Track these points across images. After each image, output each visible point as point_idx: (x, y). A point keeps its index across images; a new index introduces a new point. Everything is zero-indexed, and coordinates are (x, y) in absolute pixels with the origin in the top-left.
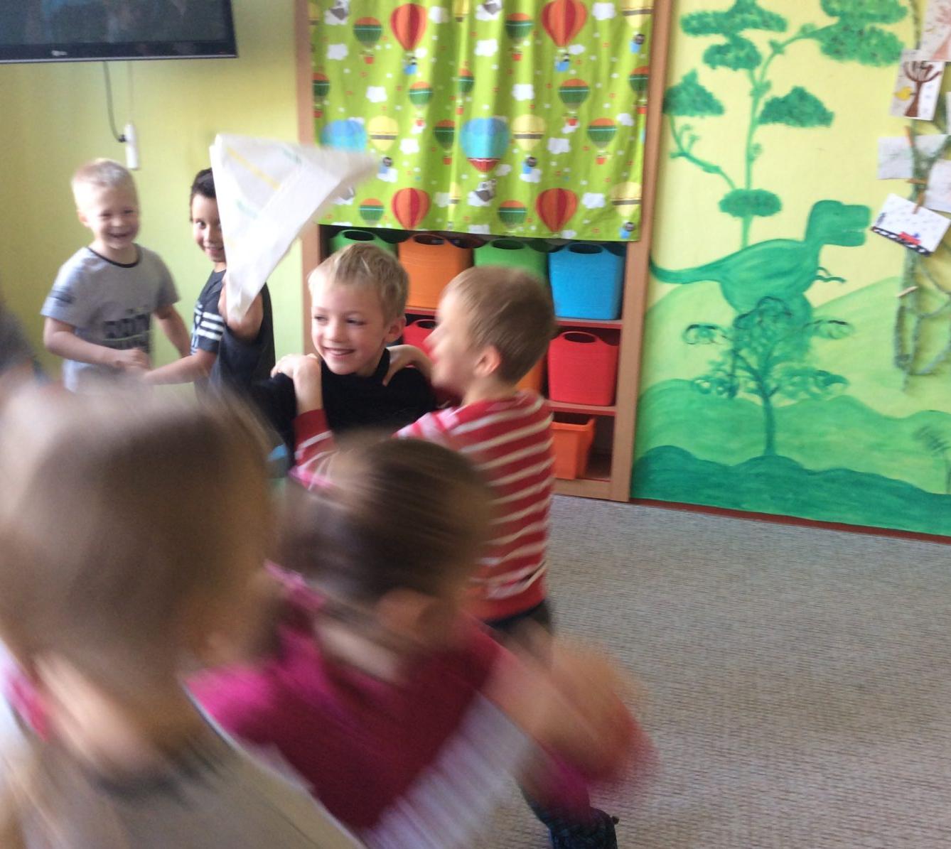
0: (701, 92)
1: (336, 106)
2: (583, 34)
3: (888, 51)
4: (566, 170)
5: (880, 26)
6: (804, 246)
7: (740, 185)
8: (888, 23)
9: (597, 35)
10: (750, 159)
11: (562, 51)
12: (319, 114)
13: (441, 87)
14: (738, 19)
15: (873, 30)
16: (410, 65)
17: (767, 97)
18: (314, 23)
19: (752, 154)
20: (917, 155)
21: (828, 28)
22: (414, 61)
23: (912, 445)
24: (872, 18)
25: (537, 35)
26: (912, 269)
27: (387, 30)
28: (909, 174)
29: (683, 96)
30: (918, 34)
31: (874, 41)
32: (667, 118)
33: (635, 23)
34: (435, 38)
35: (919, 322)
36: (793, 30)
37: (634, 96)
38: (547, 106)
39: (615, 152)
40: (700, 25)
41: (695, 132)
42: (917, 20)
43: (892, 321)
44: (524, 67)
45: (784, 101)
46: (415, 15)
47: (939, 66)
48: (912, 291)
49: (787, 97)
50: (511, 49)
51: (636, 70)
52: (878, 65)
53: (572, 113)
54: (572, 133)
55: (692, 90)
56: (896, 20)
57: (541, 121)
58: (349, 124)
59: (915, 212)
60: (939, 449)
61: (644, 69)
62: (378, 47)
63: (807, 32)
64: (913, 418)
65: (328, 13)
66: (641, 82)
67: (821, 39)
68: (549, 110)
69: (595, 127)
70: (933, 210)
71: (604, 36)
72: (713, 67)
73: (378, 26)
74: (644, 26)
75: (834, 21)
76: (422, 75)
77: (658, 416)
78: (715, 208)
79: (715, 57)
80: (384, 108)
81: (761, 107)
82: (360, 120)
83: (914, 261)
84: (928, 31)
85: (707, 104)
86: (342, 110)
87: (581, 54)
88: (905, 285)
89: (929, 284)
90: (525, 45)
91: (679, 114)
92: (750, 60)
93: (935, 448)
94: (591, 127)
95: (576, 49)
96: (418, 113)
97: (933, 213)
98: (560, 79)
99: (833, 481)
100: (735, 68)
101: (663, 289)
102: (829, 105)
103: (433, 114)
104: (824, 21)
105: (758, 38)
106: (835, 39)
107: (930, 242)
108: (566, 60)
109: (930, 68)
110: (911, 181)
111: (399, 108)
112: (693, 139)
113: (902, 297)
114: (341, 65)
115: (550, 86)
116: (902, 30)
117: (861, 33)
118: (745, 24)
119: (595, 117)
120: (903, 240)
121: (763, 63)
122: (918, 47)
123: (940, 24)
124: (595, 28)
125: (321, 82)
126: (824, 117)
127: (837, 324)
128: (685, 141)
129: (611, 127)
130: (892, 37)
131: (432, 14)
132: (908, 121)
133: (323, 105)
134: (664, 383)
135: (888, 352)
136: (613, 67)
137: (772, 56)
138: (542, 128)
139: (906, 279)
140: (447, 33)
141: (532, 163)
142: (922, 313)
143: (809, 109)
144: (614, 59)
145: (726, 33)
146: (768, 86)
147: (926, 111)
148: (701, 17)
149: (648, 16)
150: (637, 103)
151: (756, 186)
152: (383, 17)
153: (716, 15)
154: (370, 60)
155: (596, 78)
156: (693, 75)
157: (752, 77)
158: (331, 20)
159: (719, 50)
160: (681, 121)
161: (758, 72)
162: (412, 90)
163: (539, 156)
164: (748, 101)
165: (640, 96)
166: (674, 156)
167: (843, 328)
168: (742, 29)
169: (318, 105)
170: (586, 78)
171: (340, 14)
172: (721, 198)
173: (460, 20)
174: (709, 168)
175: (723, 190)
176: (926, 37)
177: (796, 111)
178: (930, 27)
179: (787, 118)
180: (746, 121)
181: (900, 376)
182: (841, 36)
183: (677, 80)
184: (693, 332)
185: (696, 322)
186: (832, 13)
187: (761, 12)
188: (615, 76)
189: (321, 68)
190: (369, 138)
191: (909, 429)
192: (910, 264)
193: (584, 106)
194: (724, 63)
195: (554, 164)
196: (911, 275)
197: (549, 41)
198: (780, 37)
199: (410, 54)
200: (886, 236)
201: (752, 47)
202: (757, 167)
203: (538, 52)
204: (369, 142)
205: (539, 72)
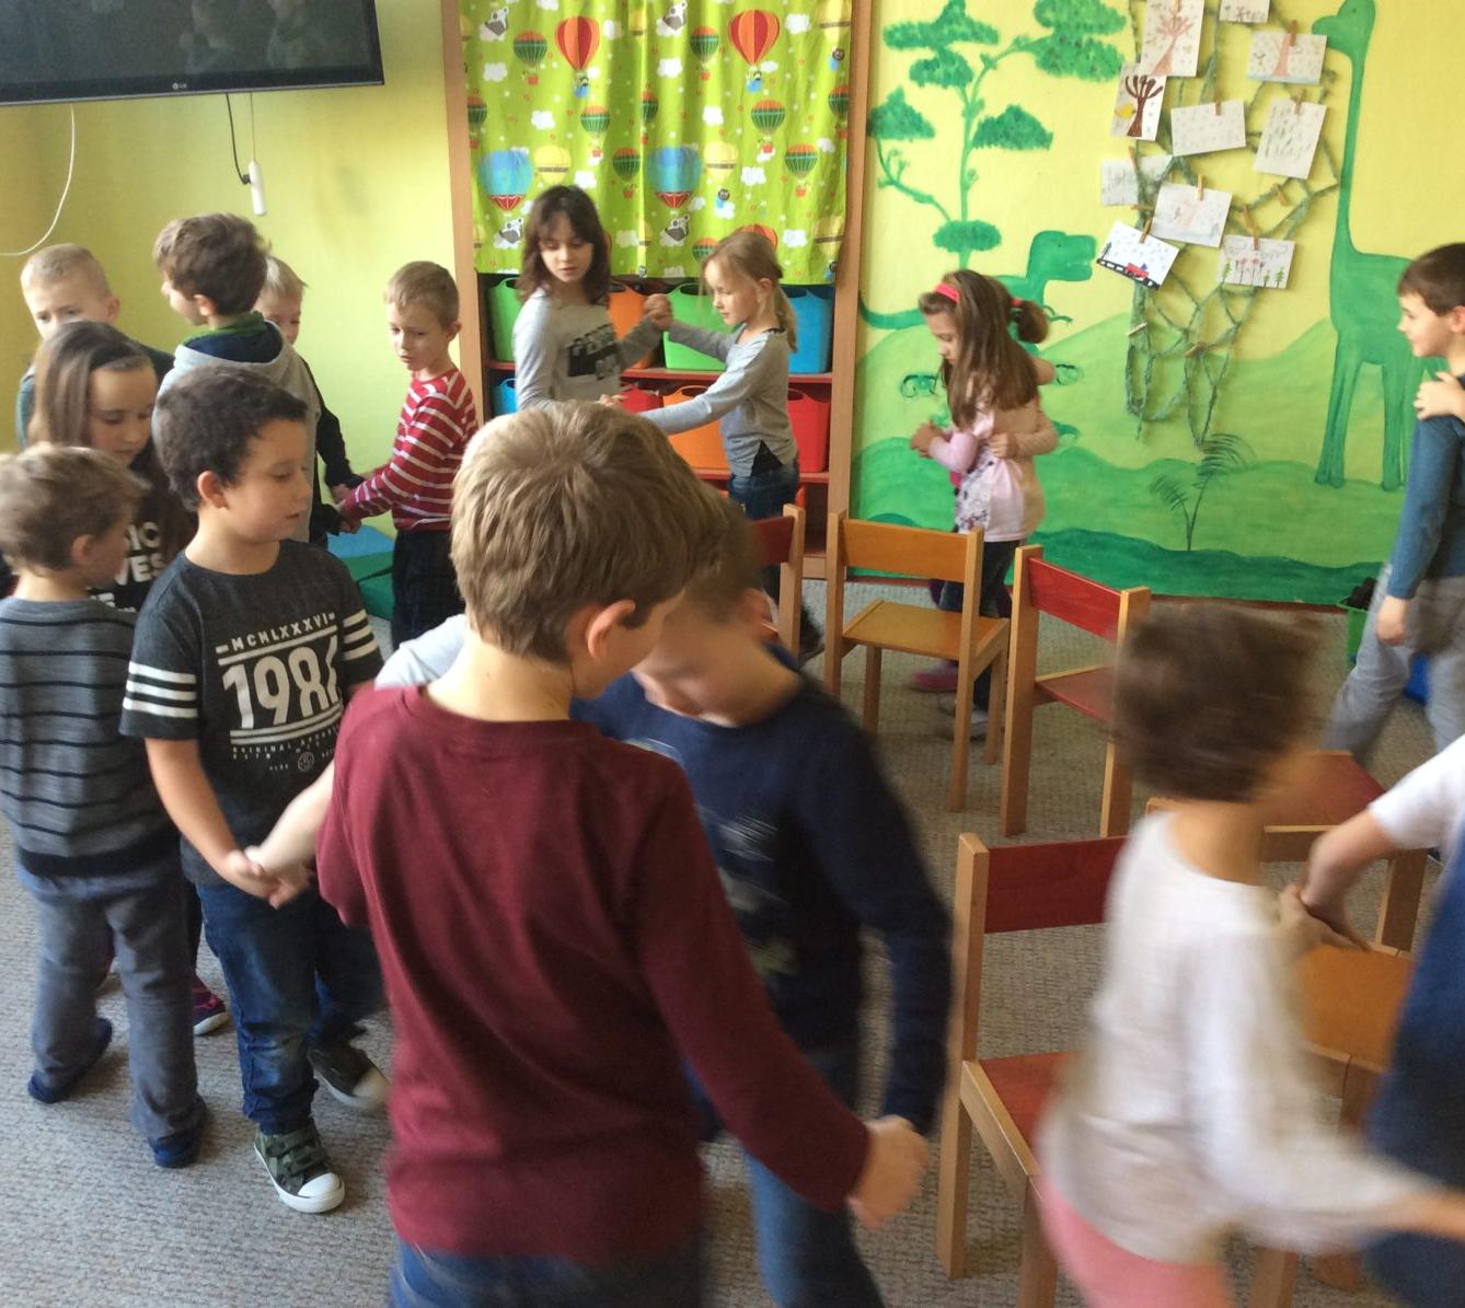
0: (909, 112)
1: (496, 136)
2: (776, 49)
3: (1107, 64)
4: (763, 203)
5: (1097, 37)
6: (1026, 282)
7: (956, 216)
8: (1107, 34)
9: (791, 51)
10: (965, 188)
11: (753, 68)
12: (476, 144)
13: (618, 112)
14: (946, 31)
15: (1091, 41)
16: (581, 87)
17: (981, 117)
18: (466, 38)
19: (967, 182)
20: (1141, 177)
21: (1041, 41)
22: (585, 81)
23: (1148, 498)
24: (1089, 29)
25: (724, 51)
26: (1142, 303)
27: (552, 46)
28: (1134, 199)
29: (890, 118)
30: (1138, 46)
31: (1092, 54)
32: (873, 141)
33: (833, 37)
34: (610, 56)
35: (1150, 362)
36: (1006, 42)
37: (836, 120)
38: (739, 131)
39: (816, 181)
40: (905, 38)
41: (904, 158)
42: (1136, 31)
43: (1124, 362)
44: (712, 89)
45: (1001, 120)
46: (584, 29)
47: (1161, 81)
48: (1144, 328)
49: (1001, 118)
50: (698, 67)
51: (836, 89)
52: (1098, 80)
53: (767, 138)
54: (766, 162)
55: (898, 110)
56: (1114, 31)
57: (733, 148)
58: (511, 154)
59: (1142, 241)
60: (1177, 501)
61: (844, 87)
62: (543, 66)
63: (1021, 45)
64: (1146, 469)
65: (483, 27)
66: (842, 103)
67: (1038, 53)
68: (741, 136)
69: (794, 154)
70: (1162, 240)
71: (800, 51)
72: (921, 84)
73: (543, 41)
74: (842, 41)
75: (1050, 32)
76: (597, 98)
77: (876, 481)
78: (931, 241)
79: (922, 72)
80: (553, 137)
81: (974, 128)
82: (525, 150)
83: (1143, 296)
84: (1148, 42)
85: (916, 126)
86: (502, 138)
87: (774, 72)
88: (1135, 322)
89: (1159, 320)
90: (712, 63)
91: (884, 138)
92: (959, 76)
93: (1173, 501)
94: (788, 154)
95: (769, 66)
96: (593, 142)
97: (1159, 242)
98: (752, 101)
99: (1067, 543)
100: (945, 86)
101: (876, 336)
102: (1047, 126)
103: (610, 142)
104: (1038, 32)
105: (969, 52)
106: (1051, 51)
107: (1158, 275)
108: (758, 79)
109: (1152, 83)
110: (1135, 207)
111: (570, 136)
112: (902, 166)
113: (1131, 336)
114: (500, 86)
115: (741, 108)
116: (1121, 42)
117: (1078, 45)
118: (954, 36)
119: (793, 142)
120: (1130, 272)
121: (975, 80)
122: (1138, 60)
123: (1160, 36)
124: (789, 43)
125: (479, 107)
126: (1042, 139)
127: (1065, 369)
128: (894, 169)
129: (809, 154)
130: (1112, 50)
131: (606, 29)
132: (1131, 141)
133: (480, 134)
134: (882, 442)
135: (1120, 397)
136: (810, 87)
137: (983, 73)
138: (734, 158)
139: (1136, 315)
140: (623, 50)
141: (724, 196)
142: (1154, 352)
143: (1026, 130)
144: (812, 78)
145: (933, 47)
146: (981, 104)
147: (1149, 130)
148: (905, 28)
149: (848, 29)
150: (838, 126)
151: (972, 217)
152: (548, 31)
153: (921, 26)
154: (533, 80)
155: (792, 101)
156: (900, 94)
157: (964, 94)
158: (487, 35)
159: (927, 65)
160: (888, 145)
161: (969, 89)
162: (584, 115)
163: (731, 188)
164: (962, 121)
165: (841, 117)
166: (881, 186)
167: (1073, 373)
168: (951, 41)
169: (475, 134)
170: (781, 99)
171: (497, 28)
172: (935, 230)
173: (637, 33)
174: (921, 198)
175: (936, 222)
176: (1145, 49)
177: (1012, 133)
178: (1151, 38)
179: (1003, 139)
180: (961, 145)
181: (1133, 423)
182: (1057, 49)
183: (882, 99)
184: (911, 383)
185: (913, 373)
186: (1046, 24)
187: (970, 23)
188: (813, 96)
189: (477, 91)
190: (536, 171)
191: (1146, 480)
192: (1139, 299)
193: (780, 131)
194: (932, 79)
195: (748, 196)
196: (1141, 310)
197: (737, 58)
198: (993, 51)
199: (581, 74)
200: (1115, 269)
201: (963, 62)
202: (971, 195)
203: (726, 69)
204: (536, 175)
205: (728, 94)
